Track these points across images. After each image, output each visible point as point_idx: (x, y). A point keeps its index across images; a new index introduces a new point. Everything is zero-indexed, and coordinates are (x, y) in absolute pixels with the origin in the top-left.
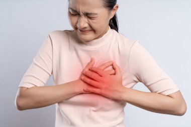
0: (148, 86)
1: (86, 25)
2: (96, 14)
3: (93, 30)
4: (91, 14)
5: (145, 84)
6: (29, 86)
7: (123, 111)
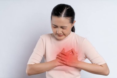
0: (90, 61)
1: (61, 32)
2: (66, 27)
3: (64, 35)
4: (64, 27)
5: (89, 59)
6: (33, 63)
7: (80, 73)
